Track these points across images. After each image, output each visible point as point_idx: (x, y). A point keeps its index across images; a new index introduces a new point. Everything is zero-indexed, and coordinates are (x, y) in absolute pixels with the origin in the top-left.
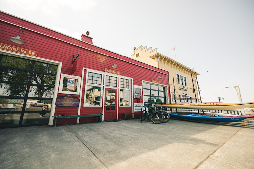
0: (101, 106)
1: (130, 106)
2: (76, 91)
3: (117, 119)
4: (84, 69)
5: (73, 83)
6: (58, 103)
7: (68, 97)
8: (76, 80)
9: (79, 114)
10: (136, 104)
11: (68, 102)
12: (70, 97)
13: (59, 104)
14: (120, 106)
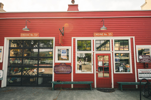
0: (92, 73)
1: (131, 72)
2: (68, 59)
3: (113, 87)
4: (73, 38)
5: (65, 53)
6: (56, 70)
7: (62, 65)
8: (68, 50)
9: (72, 80)
10: (140, 71)
11: (63, 70)
12: (64, 65)
13: (57, 72)
14: (115, 73)
